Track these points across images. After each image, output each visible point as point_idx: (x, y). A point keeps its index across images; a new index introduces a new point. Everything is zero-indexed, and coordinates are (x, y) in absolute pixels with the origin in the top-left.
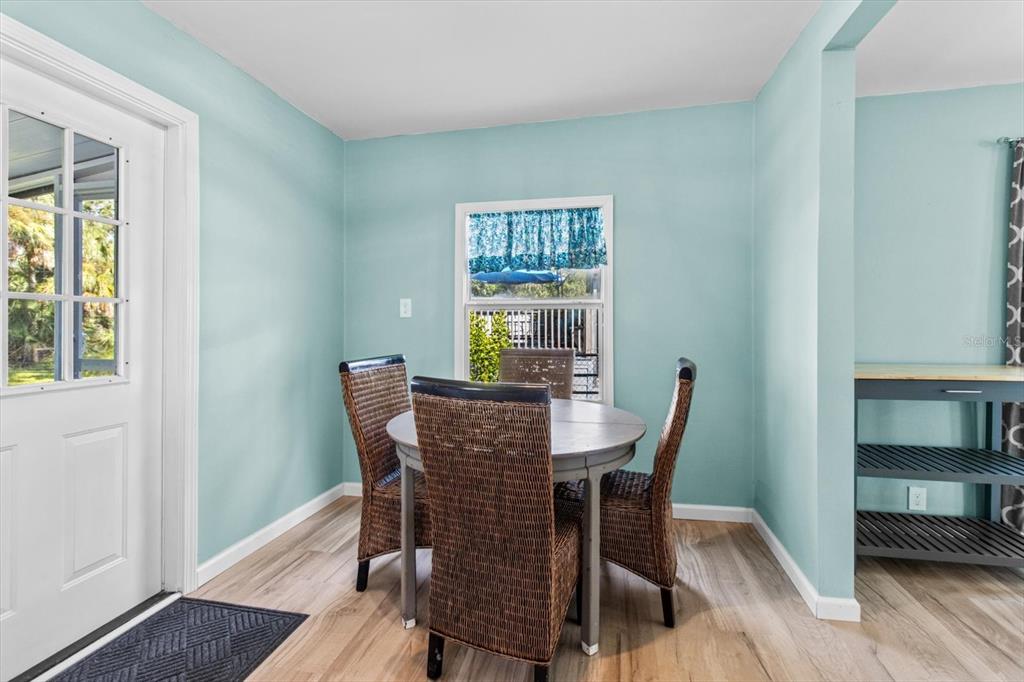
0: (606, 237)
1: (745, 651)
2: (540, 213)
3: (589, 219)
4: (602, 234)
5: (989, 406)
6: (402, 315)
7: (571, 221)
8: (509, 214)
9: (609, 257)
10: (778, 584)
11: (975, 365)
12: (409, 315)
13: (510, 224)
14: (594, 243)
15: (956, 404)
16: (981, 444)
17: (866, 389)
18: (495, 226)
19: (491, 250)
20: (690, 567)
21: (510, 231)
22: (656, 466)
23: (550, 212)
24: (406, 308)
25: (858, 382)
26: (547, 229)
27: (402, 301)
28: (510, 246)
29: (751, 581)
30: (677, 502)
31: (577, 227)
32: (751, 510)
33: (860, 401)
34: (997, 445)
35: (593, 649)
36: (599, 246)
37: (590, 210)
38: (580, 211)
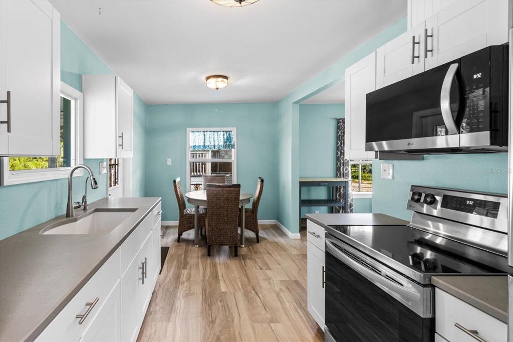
0: (234, 140)
1: (276, 244)
2: (214, 132)
3: (229, 135)
4: (233, 139)
5: (333, 187)
6: (168, 164)
7: (224, 135)
8: (204, 132)
9: (236, 146)
10: (282, 234)
11: (330, 177)
12: (170, 164)
13: (204, 135)
14: (231, 142)
15: (326, 187)
16: (331, 198)
17: (302, 184)
18: (199, 135)
19: (198, 143)
20: (262, 234)
21: (205, 137)
22: (253, 206)
23: (217, 131)
24: (169, 162)
25: (300, 182)
26: (216, 137)
27: (168, 159)
28: (205, 142)
29: (276, 235)
30: (259, 219)
31: (225, 136)
32: (276, 221)
33: (302, 188)
34: (334, 199)
35: (243, 246)
36: (232, 143)
37: (229, 131)
38: (227, 132)
